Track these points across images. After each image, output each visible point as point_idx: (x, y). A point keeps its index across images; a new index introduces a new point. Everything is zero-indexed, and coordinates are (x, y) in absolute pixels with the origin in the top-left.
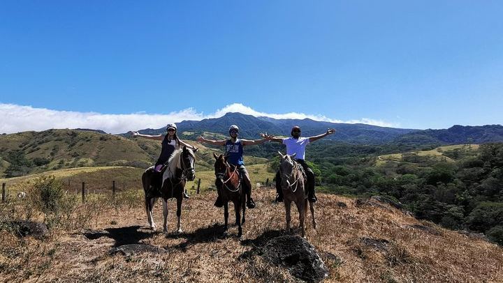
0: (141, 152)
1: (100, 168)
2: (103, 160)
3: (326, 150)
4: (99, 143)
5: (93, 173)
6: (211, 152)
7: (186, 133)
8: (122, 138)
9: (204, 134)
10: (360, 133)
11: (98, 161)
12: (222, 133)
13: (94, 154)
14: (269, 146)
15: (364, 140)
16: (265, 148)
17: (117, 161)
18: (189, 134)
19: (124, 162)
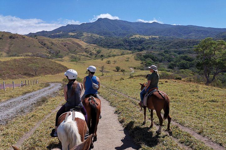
0: (41, 47)
1: (14, 58)
2: (14, 53)
3: (171, 44)
4: (9, 40)
5: (8, 62)
6: (91, 46)
7: (71, 34)
8: (26, 37)
9: (84, 34)
10: (191, 32)
11: (10, 54)
12: (96, 33)
13: (7, 48)
14: (130, 42)
15: (194, 37)
16: (128, 44)
17: (25, 54)
18: (73, 34)
19: (30, 54)
